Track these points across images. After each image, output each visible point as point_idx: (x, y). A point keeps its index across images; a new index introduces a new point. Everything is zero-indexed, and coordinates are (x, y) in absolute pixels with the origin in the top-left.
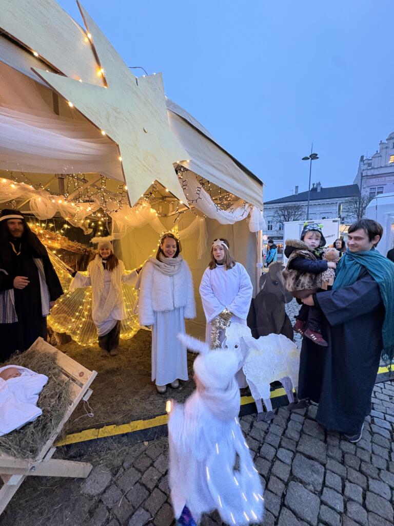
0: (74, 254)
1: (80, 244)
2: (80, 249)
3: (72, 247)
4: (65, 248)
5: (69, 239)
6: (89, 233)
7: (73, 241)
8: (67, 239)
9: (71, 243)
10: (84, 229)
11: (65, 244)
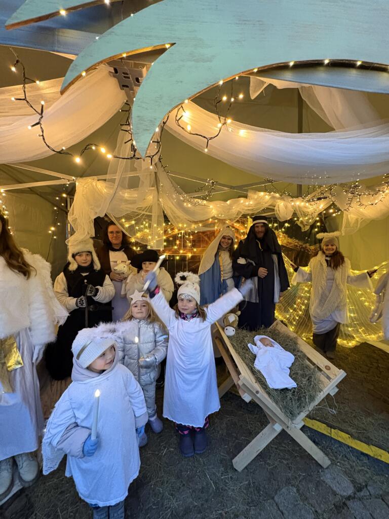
0: (291, 250)
1: (297, 241)
2: (297, 246)
3: (290, 243)
4: (285, 245)
5: (288, 237)
6: (307, 230)
7: (291, 237)
8: (286, 236)
9: (290, 240)
10: (302, 226)
11: (285, 241)
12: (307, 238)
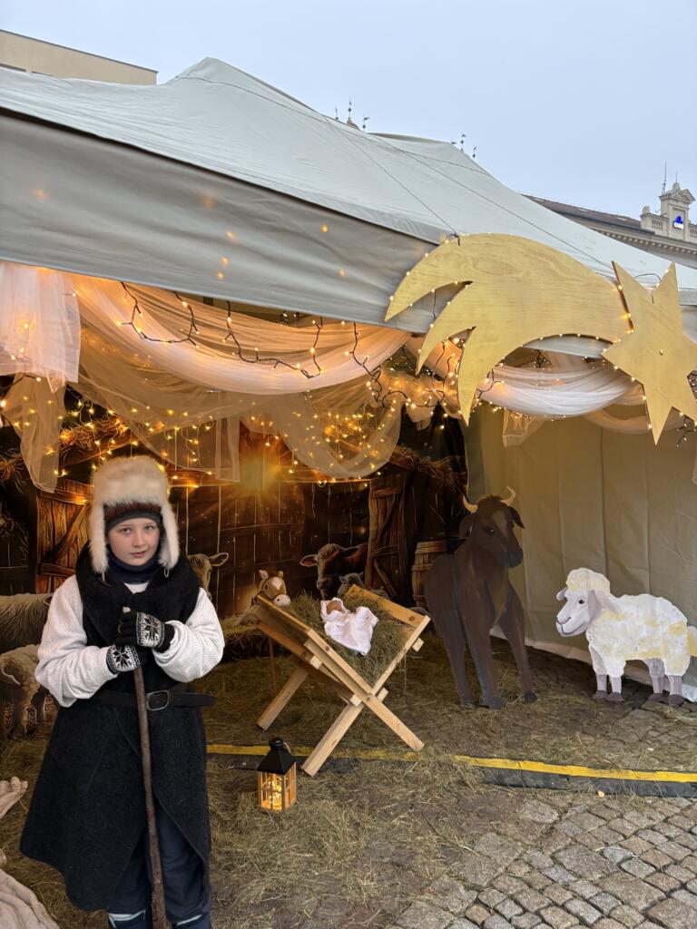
12: (426, 444)
